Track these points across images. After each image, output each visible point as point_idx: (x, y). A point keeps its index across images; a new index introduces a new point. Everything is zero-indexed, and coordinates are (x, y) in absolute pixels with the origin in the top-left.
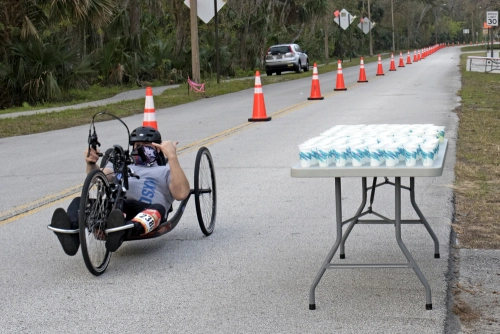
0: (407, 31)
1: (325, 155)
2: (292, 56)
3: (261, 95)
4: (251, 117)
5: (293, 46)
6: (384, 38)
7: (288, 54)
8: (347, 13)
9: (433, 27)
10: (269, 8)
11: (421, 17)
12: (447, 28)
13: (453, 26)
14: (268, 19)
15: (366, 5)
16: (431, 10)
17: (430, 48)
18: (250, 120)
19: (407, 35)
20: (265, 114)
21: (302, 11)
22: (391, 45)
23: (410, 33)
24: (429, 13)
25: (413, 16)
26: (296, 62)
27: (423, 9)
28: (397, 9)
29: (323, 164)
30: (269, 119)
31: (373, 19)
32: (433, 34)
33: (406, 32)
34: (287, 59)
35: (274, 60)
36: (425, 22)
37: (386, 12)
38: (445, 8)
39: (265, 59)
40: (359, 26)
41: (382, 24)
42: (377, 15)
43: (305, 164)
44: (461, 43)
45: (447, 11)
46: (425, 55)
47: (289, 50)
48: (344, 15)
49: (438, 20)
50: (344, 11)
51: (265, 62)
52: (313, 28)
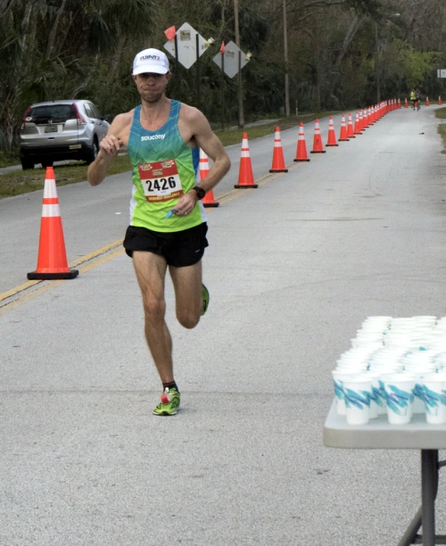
0: (314, 71)
1: (402, 397)
2: (78, 126)
3: (57, 221)
4: (33, 269)
5: (82, 105)
6: (266, 87)
7: (70, 122)
8: (194, 33)
9: (372, 63)
10: (27, 20)
11: (346, 41)
12: (401, 64)
13: (414, 61)
14: (23, 45)
15: (230, 13)
16: (367, 26)
17: (371, 111)
18: (31, 276)
19: (314, 81)
20: (65, 263)
21: (96, 27)
22: (280, 103)
23: (321, 76)
24: (364, 33)
25: (327, 38)
26: (88, 139)
27: (350, 22)
28: (294, 23)
29: (398, 419)
30: (72, 275)
31: (246, 44)
32: (371, 79)
33: (312, 73)
34: (66, 133)
35: (40, 135)
36: (353, 52)
37: (272, 31)
38: (399, 22)
39: (17, 132)
40: (217, 59)
41: (263, 55)
42: (254, 37)
43: (356, 418)
44: (434, 99)
45: (403, 29)
46: (361, 126)
47: (73, 113)
48: (186, 35)
49: (383, 47)
50: (186, 27)
51: (17, 140)
52: (115, 64)
